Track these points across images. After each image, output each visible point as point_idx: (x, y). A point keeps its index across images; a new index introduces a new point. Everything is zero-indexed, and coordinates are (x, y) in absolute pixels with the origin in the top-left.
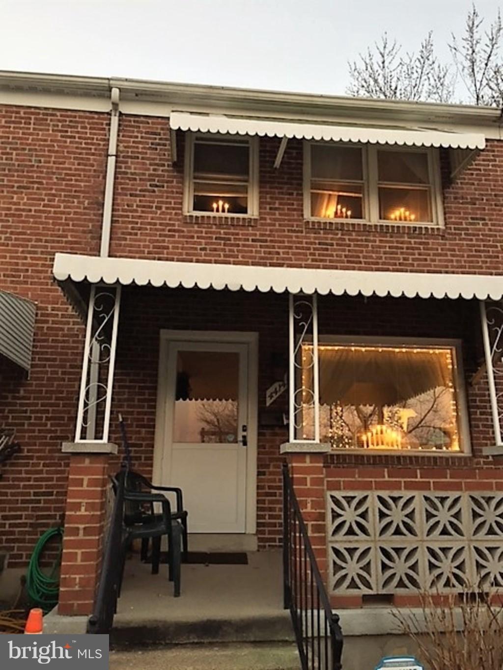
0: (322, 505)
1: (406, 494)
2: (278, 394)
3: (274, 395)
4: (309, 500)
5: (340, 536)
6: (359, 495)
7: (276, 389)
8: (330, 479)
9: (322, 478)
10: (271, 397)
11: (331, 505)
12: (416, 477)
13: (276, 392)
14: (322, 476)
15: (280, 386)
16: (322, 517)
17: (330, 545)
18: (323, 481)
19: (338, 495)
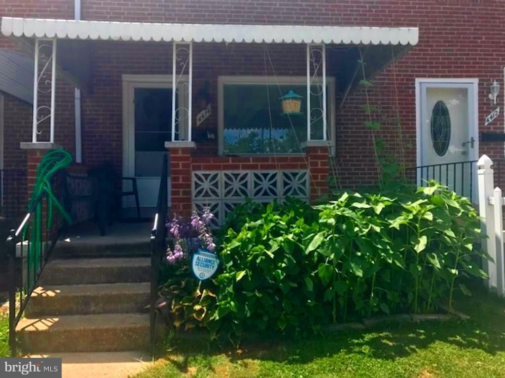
0: (188, 179)
1: (242, 172)
2: (205, 118)
3: (202, 118)
4: (181, 176)
5: (200, 197)
6: (212, 173)
7: (203, 114)
8: (194, 164)
9: (190, 164)
10: (200, 120)
11: (194, 179)
12: (249, 162)
13: (203, 117)
14: (189, 162)
15: (206, 113)
16: (189, 186)
17: (193, 202)
18: (190, 166)
19: (200, 173)
